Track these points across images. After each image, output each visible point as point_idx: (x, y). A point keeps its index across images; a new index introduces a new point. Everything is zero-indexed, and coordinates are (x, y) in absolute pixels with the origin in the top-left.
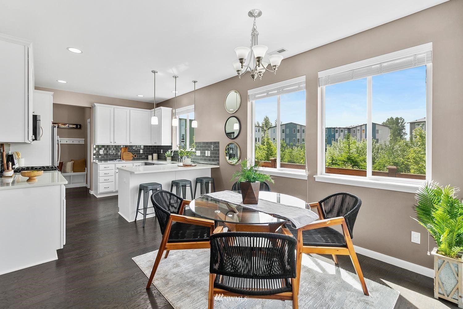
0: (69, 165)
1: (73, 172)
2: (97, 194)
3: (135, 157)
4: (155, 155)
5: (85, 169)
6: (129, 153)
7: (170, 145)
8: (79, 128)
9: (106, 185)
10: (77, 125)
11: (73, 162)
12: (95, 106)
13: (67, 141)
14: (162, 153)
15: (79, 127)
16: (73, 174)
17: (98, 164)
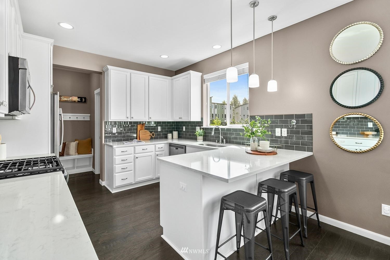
0: (73, 146)
1: (77, 154)
2: (112, 188)
3: (153, 136)
4: (175, 133)
5: (91, 150)
6: (146, 131)
7: (200, 120)
8: (84, 102)
9: (124, 175)
10: (81, 98)
11: (77, 142)
12: (108, 69)
13: (70, 118)
14: (184, 130)
15: (83, 100)
16: (77, 156)
17: (114, 147)
